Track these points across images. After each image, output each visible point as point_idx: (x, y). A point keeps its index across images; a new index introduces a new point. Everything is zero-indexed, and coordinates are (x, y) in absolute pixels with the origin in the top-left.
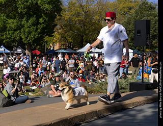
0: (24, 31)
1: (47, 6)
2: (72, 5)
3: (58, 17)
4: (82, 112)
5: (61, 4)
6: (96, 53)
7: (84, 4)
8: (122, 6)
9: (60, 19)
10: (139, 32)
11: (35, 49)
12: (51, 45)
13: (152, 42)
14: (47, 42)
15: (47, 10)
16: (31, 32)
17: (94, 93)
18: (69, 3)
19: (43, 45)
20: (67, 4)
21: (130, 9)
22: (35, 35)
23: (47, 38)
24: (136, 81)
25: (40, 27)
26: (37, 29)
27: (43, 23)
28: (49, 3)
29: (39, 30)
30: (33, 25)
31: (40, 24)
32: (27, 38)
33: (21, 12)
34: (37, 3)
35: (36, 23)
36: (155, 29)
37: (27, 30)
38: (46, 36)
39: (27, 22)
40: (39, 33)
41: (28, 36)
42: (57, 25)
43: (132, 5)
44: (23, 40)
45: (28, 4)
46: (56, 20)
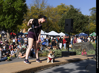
0: (6, 22)
1: (19, 9)
2: (33, 8)
3: (25, 15)
4: (35, 66)
5: (27, 8)
6: (45, 35)
7: (39, 8)
8: (60, 10)
9: (26, 16)
10: (67, 25)
11: (12, 32)
12: (21, 30)
13: (75, 30)
14: (18, 28)
15: (19, 11)
16: (10, 23)
17: (43, 57)
18: (31, 7)
19: (16, 30)
20: (30, 8)
21: (65, 11)
22: (12, 24)
23: (18, 26)
24: (65, 51)
25: (15, 20)
26: (13, 21)
27: (17, 18)
28: (20, 7)
29: (14, 22)
30: (11, 19)
31: (15, 18)
32: (7, 26)
33: (5, 12)
34: (13, 7)
35: (13, 18)
36: (77, 23)
37: (7, 22)
38: (18, 25)
39: (8, 17)
40: (14, 23)
41: (8, 25)
42: (24, 19)
43: (65, 10)
44: (6, 27)
45: (9, 7)
46: (24, 16)
